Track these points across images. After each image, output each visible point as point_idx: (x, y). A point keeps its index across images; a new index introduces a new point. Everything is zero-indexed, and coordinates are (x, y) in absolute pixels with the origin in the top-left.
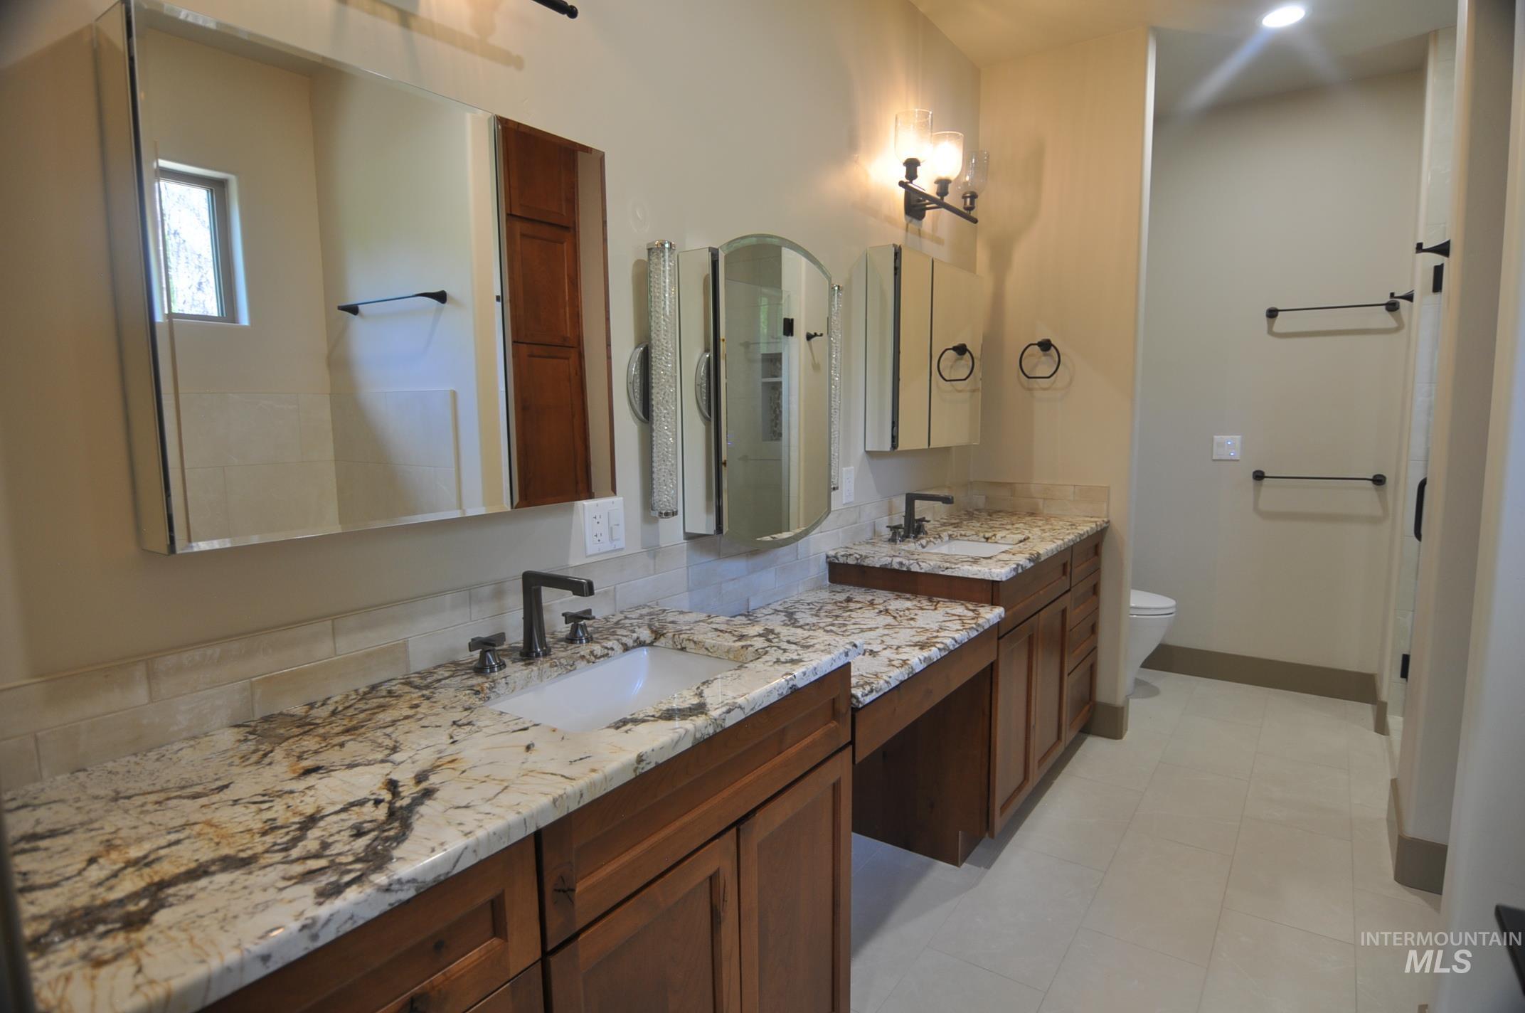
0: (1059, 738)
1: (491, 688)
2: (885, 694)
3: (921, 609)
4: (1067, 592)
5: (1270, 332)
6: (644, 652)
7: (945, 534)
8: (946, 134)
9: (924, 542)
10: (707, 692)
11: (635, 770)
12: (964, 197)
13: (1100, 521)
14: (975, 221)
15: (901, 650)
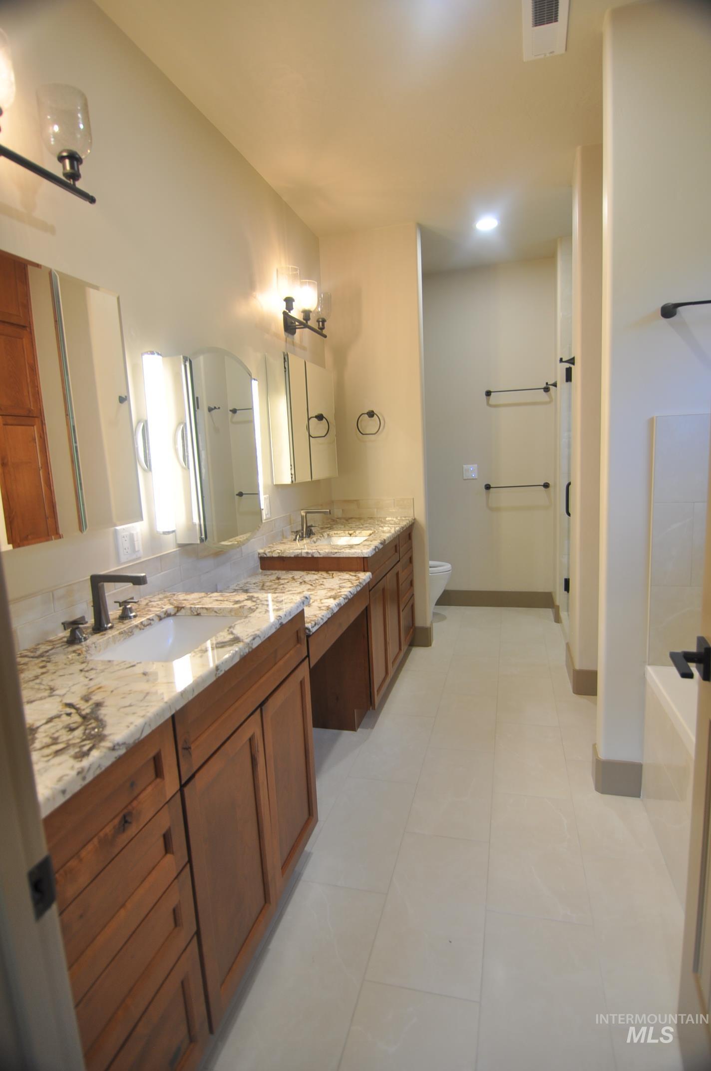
0: (400, 649)
1: (87, 651)
2: (322, 626)
3: (325, 578)
4: (398, 562)
5: (488, 404)
6: (170, 621)
7: (326, 534)
8: (306, 282)
9: (314, 539)
10: (235, 631)
11: (216, 676)
12: (318, 321)
13: (410, 519)
14: (325, 336)
15: (323, 601)
